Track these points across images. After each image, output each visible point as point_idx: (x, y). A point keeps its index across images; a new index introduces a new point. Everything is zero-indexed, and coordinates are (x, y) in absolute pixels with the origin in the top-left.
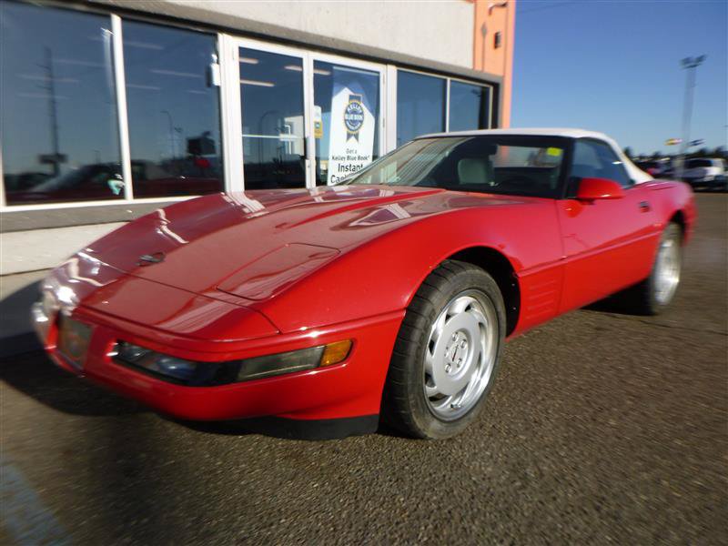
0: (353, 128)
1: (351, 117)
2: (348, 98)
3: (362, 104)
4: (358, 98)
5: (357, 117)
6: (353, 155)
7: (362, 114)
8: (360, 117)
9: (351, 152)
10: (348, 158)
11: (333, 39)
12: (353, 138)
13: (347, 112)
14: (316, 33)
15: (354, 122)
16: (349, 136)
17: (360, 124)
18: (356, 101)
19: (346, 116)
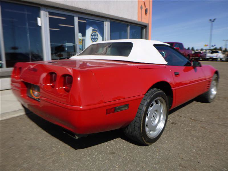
1: (93, 37)
3: (97, 33)
4: (96, 31)
5: (95, 37)
7: (97, 36)
8: (97, 37)
11: (85, 9)
13: (92, 35)
14: (78, 7)
17: (97, 39)
18: (95, 32)
19: (92, 37)
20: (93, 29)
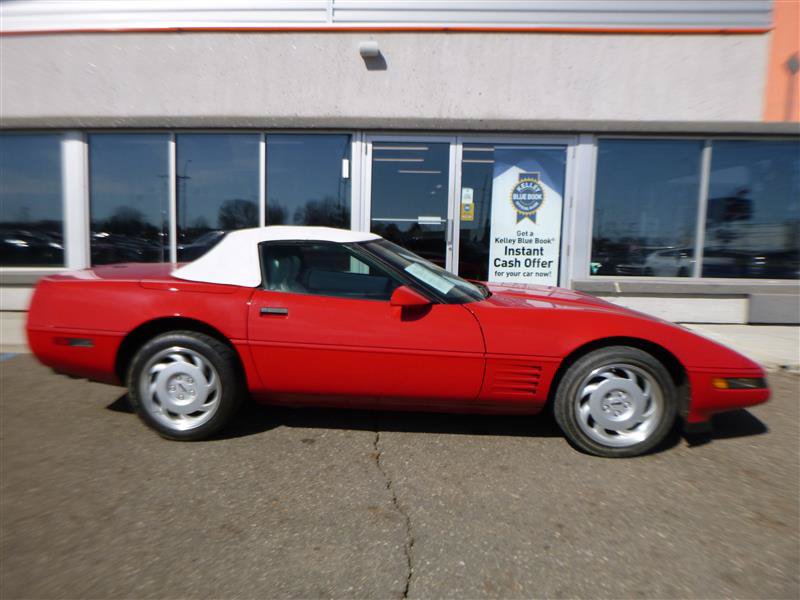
0: (526, 209)
1: (524, 197)
2: (518, 176)
3: (540, 182)
4: (535, 176)
5: (532, 197)
6: (528, 238)
7: (541, 192)
8: (539, 197)
9: (523, 234)
10: (520, 241)
12: (526, 220)
13: (515, 191)
15: (528, 202)
16: (520, 218)
17: (537, 204)
18: (529, 180)
19: (516, 196)
20: (523, 172)
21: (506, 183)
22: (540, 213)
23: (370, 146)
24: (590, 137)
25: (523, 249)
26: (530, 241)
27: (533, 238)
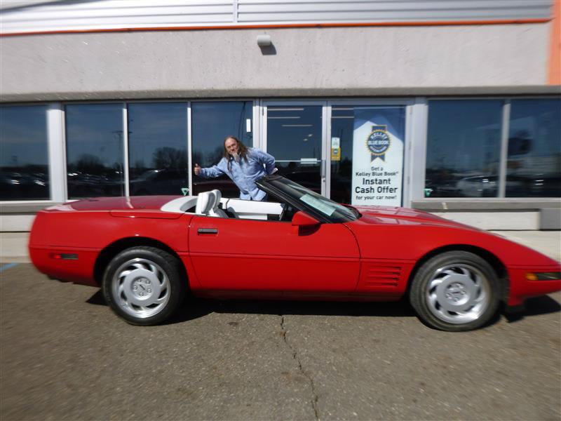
0: (378, 151)
1: (375, 143)
2: (370, 129)
3: (387, 132)
4: (383, 128)
5: (382, 142)
6: (379, 172)
7: (387, 139)
8: (386, 142)
9: (376, 169)
10: (374, 174)
12: (378, 160)
13: (370, 139)
15: (379, 147)
16: (373, 158)
17: (385, 147)
18: (379, 130)
19: (370, 143)
20: (375, 125)
21: (362, 133)
22: (387, 154)
23: (265, 109)
24: (423, 99)
25: (376, 180)
26: (381, 174)
27: (383, 172)
